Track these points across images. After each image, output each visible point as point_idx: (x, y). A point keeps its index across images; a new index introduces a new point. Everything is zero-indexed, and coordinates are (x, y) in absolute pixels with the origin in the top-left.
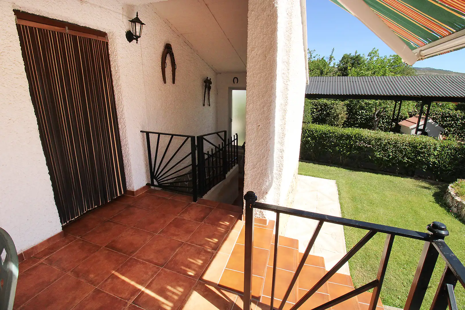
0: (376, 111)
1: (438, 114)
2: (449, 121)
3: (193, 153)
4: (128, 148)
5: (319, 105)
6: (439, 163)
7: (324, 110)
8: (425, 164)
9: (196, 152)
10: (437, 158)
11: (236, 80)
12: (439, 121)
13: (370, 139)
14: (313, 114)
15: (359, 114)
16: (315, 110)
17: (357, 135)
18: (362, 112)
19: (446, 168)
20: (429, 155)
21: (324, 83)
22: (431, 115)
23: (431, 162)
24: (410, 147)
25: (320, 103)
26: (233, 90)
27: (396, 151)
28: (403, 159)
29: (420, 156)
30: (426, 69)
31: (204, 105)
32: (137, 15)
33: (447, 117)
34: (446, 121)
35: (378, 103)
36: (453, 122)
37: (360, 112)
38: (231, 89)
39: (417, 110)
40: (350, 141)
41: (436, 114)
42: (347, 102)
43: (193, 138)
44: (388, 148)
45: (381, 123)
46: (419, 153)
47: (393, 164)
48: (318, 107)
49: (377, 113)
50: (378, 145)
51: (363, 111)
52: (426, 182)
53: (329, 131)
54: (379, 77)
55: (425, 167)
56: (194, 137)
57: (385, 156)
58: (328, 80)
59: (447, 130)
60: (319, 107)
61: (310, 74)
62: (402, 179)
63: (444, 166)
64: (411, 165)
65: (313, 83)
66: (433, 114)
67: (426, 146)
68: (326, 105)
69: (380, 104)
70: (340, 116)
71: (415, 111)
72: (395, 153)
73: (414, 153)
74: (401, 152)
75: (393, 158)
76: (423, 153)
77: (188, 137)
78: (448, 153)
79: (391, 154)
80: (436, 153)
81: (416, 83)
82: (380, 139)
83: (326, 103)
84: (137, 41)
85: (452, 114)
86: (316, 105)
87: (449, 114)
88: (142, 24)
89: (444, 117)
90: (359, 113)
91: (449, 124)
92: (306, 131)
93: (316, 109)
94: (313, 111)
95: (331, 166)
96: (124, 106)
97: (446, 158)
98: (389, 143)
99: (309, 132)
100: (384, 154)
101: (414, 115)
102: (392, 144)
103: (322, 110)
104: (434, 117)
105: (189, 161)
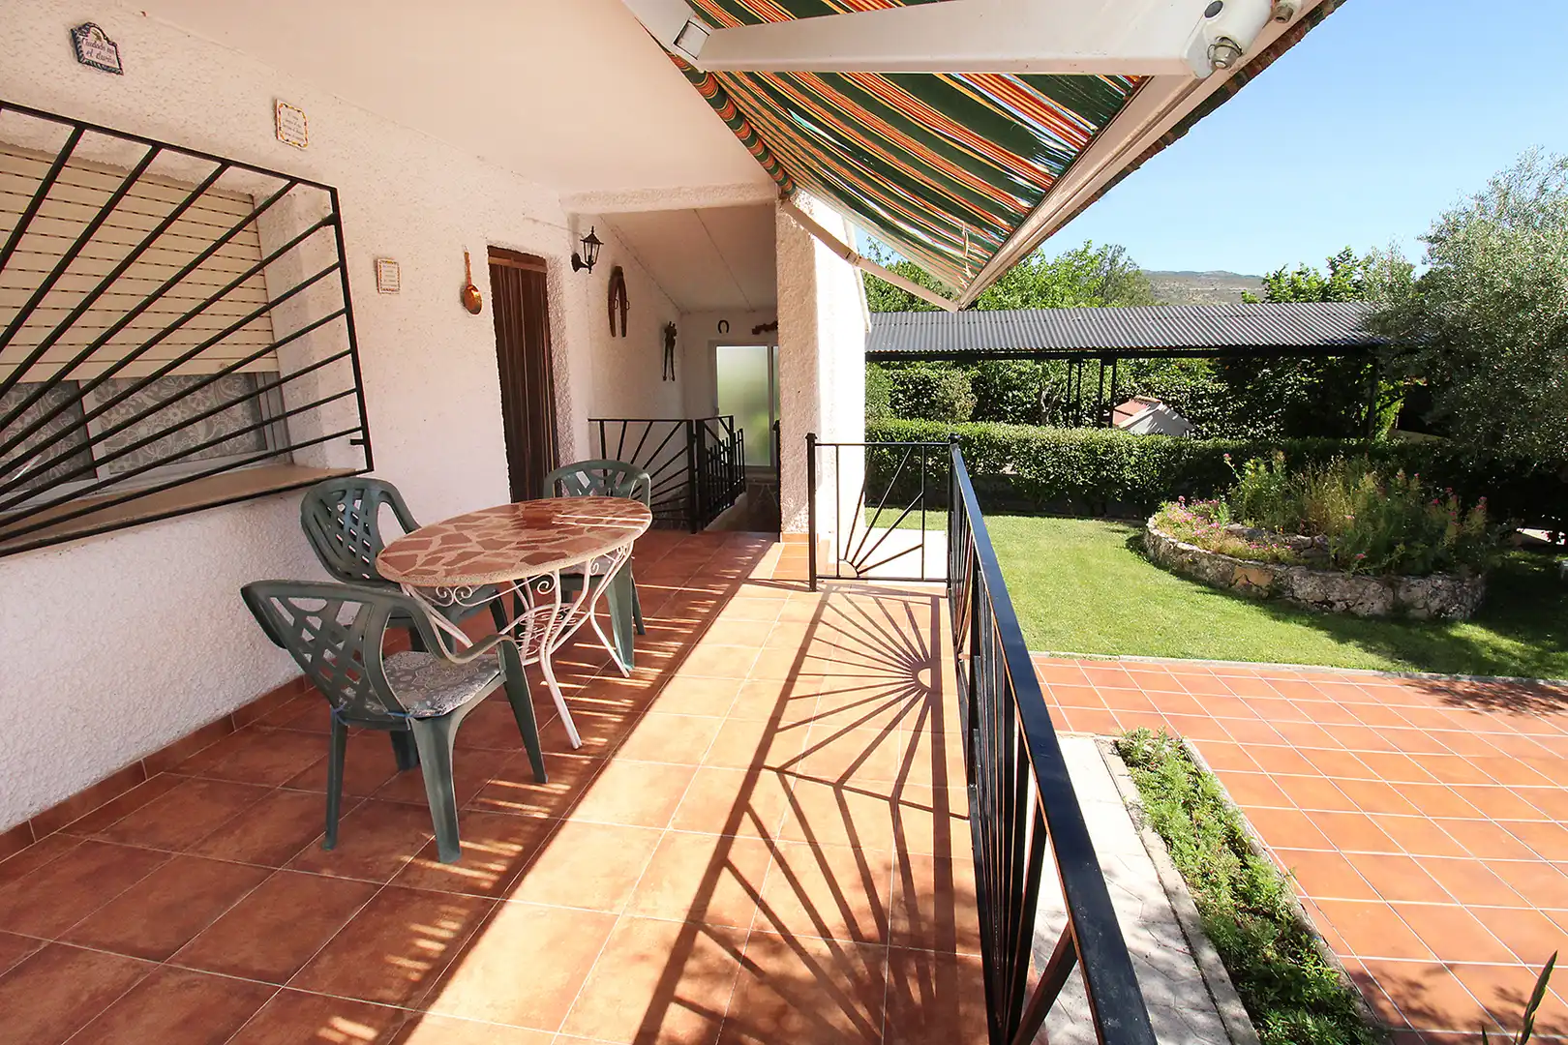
0: (1041, 390)
1: (1183, 392)
2: (1209, 406)
3: (690, 448)
4: (573, 448)
5: (910, 382)
6: (1142, 480)
7: (922, 394)
8: (1119, 485)
9: (695, 445)
10: (1135, 472)
11: (723, 327)
12: (1187, 408)
13: (1008, 443)
14: (898, 407)
15: (1007, 401)
16: (900, 396)
17: (983, 437)
18: (1013, 395)
19: (1157, 489)
20: (1121, 467)
21: (908, 326)
22: (1169, 395)
23: (1128, 480)
24: (1084, 452)
25: (911, 378)
26: (718, 348)
27: (1060, 463)
28: (1077, 480)
29: (1105, 469)
30: (1214, 274)
31: (665, 379)
32: (593, 231)
33: (1202, 397)
34: (1201, 407)
35: (1040, 371)
36: (1216, 409)
37: (1010, 395)
38: (713, 346)
39: (1136, 385)
40: (969, 449)
41: (1179, 392)
42: (975, 372)
43: (690, 422)
44: (1043, 458)
45: (1061, 419)
46: (1101, 465)
47: (1060, 492)
48: (908, 388)
49: (1044, 394)
50: (1025, 453)
51: (1015, 393)
52: (1125, 523)
53: (925, 431)
54: (1039, 311)
55: (1120, 493)
56: (692, 421)
57: (1041, 475)
58: (917, 321)
59: (1205, 429)
60: (911, 387)
61: (874, 311)
62: (1080, 521)
63: (1153, 486)
64: (1094, 491)
65: (884, 329)
66: (1172, 391)
67: (1112, 448)
68: (926, 381)
69: (1046, 373)
70: (957, 405)
71: (1133, 388)
72: (1059, 467)
73: (1095, 464)
74: (1069, 464)
75: (1057, 479)
76: (1108, 463)
77: (681, 422)
78: (1155, 458)
79: (1051, 470)
80: (1133, 460)
81: (1092, 323)
82: (1027, 441)
83: (926, 377)
84: (590, 269)
85: (1212, 390)
86: (902, 383)
87: (1206, 390)
88: (599, 243)
89: (1195, 397)
90: (1008, 397)
91: (1207, 414)
92: (876, 434)
93: (904, 392)
94: (898, 399)
95: (938, 511)
96: (569, 375)
97: (1153, 470)
98: (1045, 447)
99: (883, 437)
100: (1038, 471)
101: (1131, 397)
102: (1050, 449)
103: (918, 393)
104: (1175, 398)
105: (682, 463)
